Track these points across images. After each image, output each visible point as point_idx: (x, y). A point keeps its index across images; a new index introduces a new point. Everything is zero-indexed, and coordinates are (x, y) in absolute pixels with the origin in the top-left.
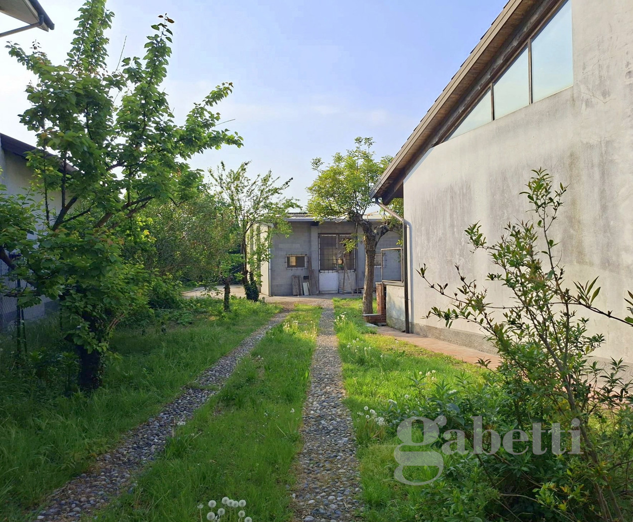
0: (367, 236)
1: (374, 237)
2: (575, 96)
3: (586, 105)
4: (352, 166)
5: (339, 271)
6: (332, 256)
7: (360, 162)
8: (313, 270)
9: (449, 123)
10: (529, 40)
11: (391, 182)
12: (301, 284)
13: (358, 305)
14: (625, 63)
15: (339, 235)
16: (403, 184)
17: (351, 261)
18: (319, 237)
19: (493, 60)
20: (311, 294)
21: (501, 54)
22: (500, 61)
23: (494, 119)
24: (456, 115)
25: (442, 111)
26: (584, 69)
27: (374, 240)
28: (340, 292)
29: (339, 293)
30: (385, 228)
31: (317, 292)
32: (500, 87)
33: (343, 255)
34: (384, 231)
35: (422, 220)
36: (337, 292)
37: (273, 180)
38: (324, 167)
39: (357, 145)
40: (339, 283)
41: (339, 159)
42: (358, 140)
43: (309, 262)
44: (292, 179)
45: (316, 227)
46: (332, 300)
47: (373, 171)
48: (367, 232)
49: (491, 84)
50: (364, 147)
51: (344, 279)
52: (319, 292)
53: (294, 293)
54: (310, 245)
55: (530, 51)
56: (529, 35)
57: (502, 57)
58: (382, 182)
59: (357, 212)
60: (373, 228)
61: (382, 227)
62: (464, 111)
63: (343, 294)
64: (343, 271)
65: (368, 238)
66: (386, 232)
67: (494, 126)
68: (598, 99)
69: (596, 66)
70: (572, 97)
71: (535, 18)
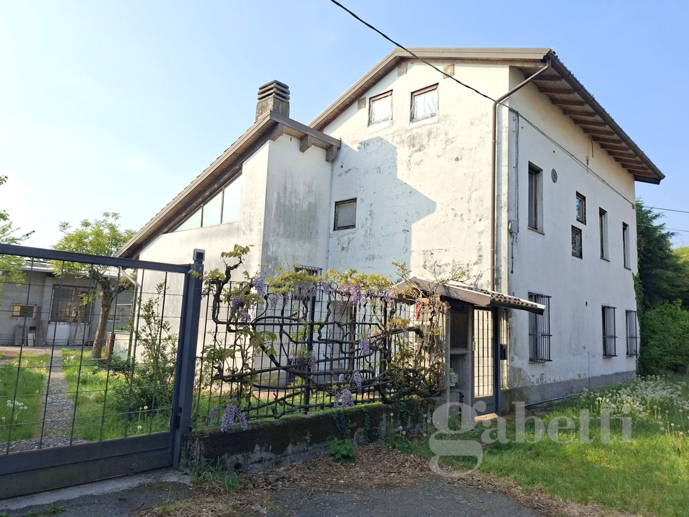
0: (104, 293)
1: (111, 293)
2: (239, 227)
3: (243, 233)
4: (98, 234)
5: (72, 324)
6: (66, 308)
7: (106, 231)
8: (42, 321)
9: (176, 221)
10: (223, 187)
11: (130, 252)
12: (26, 334)
13: (88, 354)
14: (259, 218)
15: (76, 289)
16: (139, 256)
17: (86, 315)
18: (53, 288)
19: (204, 190)
20: (36, 345)
21: (208, 189)
22: (207, 193)
23: (202, 226)
24: (180, 217)
25: (171, 212)
26: (244, 214)
27: (111, 296)
28: (70, 344)
29: (68, 345)
30: (122, 287)
31: (44, 343)
32: (207, 207)
33: (79, 308)
34: (121, 289)
35: (150, 285)
36: (66, 344)
37: (12, 230)
38: (71, 231)
39: (105, 218)
40: (70, 335)
41: (86, 224)
42: (107, 215)
43: (39, 312)
44: (34, 232)
45: (51, 278)
46: (60, 351)
47: (116, 239)
48: (105, 289)
49: (202, 205)
50: (110, 220)
51: (76, 331)
52: (46, 343)
53: (16, 344)
54: (42, 297)
55: (223, 193)
56: (224, 184)
57: (209, 191)
58: (123, 251)
59: (98, 272)
60: (111, 286)
61: (120, 286)
62: (185, 216)
63: (73, 346)
64: (76, 323)
65: (105, 295)
66: (123, 290)
67: (201, 230)
68: (248, 232)
69: (249, 215)
70: (238, 227)
71: (226, 176)
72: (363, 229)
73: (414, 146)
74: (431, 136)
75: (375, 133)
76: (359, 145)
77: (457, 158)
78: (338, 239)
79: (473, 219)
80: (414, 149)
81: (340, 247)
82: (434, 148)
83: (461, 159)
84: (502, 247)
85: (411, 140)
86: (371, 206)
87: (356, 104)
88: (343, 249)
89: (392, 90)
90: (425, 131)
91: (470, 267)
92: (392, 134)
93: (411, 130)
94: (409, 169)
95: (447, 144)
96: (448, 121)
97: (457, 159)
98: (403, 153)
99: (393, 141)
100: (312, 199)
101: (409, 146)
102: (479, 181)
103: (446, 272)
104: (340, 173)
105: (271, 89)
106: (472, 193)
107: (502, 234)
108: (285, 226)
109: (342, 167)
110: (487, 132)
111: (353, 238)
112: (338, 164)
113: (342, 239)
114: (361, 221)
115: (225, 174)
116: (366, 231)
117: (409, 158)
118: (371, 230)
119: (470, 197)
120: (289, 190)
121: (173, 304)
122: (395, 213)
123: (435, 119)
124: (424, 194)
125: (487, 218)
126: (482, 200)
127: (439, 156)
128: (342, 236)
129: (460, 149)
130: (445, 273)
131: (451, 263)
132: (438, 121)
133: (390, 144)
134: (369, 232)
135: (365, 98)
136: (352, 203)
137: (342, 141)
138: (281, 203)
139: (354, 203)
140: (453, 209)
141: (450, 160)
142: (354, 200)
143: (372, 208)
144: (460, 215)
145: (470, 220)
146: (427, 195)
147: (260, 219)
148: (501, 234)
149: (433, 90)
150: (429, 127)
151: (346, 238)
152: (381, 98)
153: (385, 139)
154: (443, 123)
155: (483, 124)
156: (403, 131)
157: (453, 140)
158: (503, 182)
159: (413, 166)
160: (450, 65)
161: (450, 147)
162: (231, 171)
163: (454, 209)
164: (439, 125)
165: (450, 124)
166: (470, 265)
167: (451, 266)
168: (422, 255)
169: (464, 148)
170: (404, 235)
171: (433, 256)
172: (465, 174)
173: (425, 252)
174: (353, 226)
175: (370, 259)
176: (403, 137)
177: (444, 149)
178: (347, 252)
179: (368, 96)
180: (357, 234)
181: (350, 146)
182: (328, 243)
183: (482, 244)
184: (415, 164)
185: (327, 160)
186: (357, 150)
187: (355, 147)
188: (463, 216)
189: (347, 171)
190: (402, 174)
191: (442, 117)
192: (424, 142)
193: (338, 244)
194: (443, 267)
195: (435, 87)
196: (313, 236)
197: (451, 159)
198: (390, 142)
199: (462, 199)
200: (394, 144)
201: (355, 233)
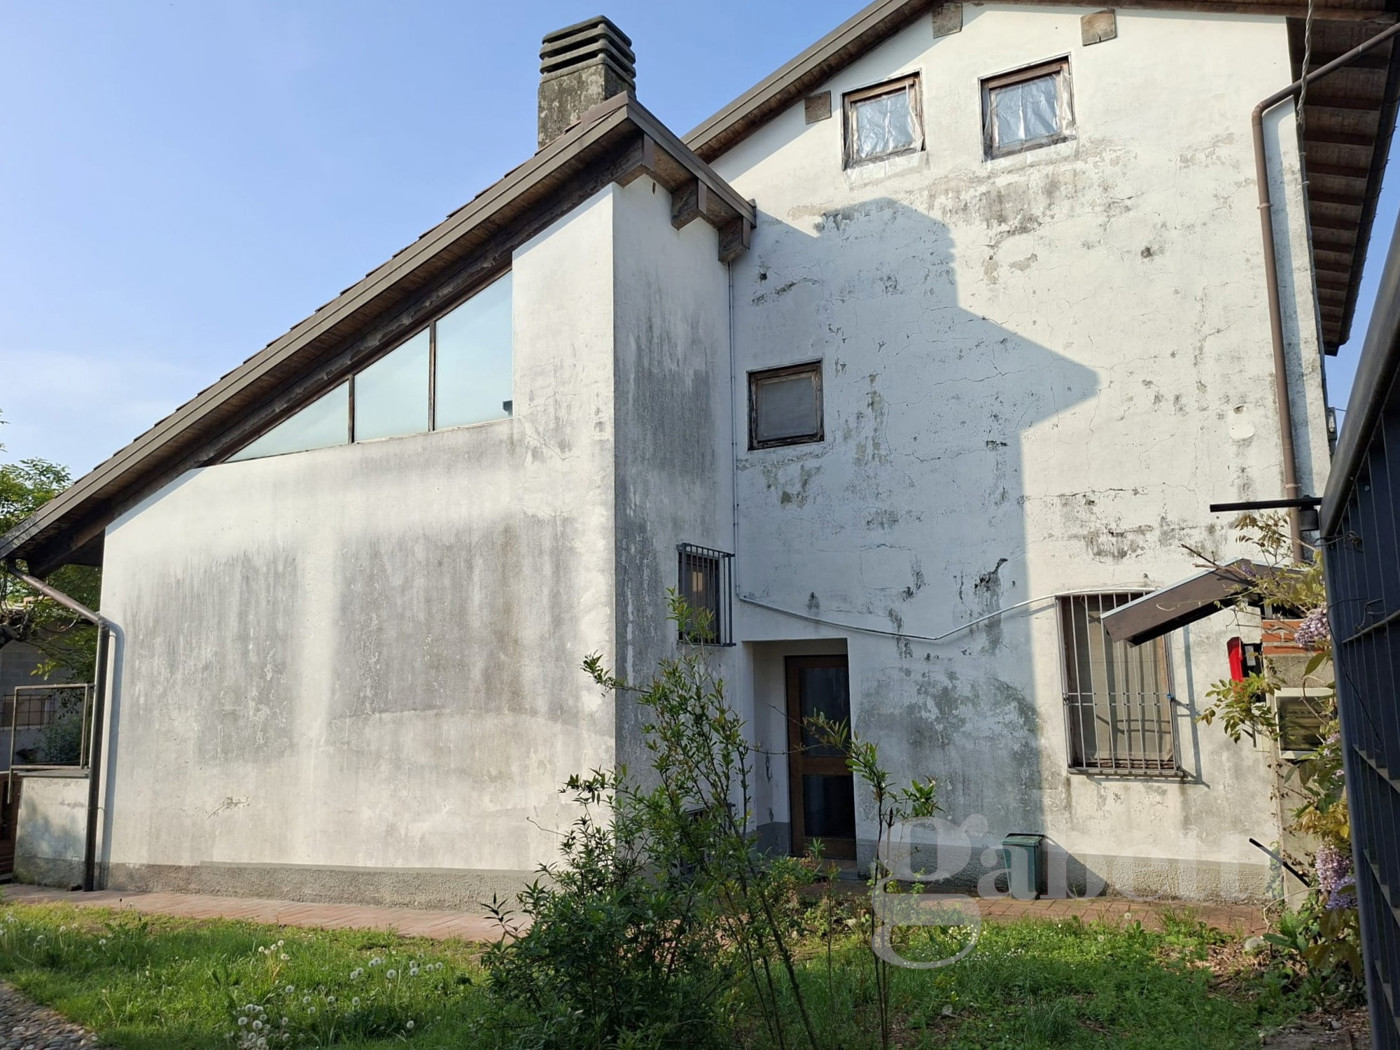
2: (515, 437)
3: (534, 456)
9: (246, 427)
10: (431, 323)
14: (593, 410)
16: (103, 535)
19: (361, 333)
21: (376, 329)
22: (374, 342)
23: (353, 441)
26: (531, 399)
35: (156, 622)
49: (350, 373)
55: (434, 341)
56: (436, 314)
57: (379, 336)
58: (43, 524)
62: (284, 412)
67: (353, 453)
68: (552, 452)
69: (551, 401)
70: (512, 438)
71: (446, 291)
72: (852, 443)
73: (1002, 219)
74: (1058, 193)
75: (868, 188)
76: (819, 220)
77: (1148, 250)
78: (767, 473)
79: (1215, 406)
80: (1004, 227)
81: (775, 495)
82: (1070, 223)
83: (1162, 252)
84: (1315, 477)
85: (990, 206)
86: (872, 381)
87: (799, 111)
88: (786, 498)
89: (916, 75)
90: (1036, 179)
91: (1218, 533)
92: (929, 188)
93: (989, 177)
94: (994, 281)
95: (1112, 213)
96: (1108, 156)
97: (1148, 252)
98: (969, 238)
99: (931, 207)
100: (698, 364)
101: (987, 220)
102: (1225, 308)
103: (1142, 548)
104: (759, 294)
105: (593, 40)
106: (1204, 340)
107: (1312, 445)
108: (654, 434)
109: (764, 277)
110: (1236, 183)
111: (818, 469)
112: (749, 271)
113: (780, 473)
114: (842, 421)
115: (442, 286)
116: (861, 448)
117: (989, 252)
118: (876, 446)
119: (1201, 349)
120: (656, 332)
121: (263, 677)
122: (957, 397)
123: (1063, 148)
124: (1047, 345)
125: (1259, 403)
126: (1239, 359)
127: (1088, 246)
128: (782, 463)
129: (1154, 226)
130: (1139, 552)
131: (1156, 525)
132: (1077, 155)
133: (924, 216)
134: (870, 450)
135: (829, 93)
136: (804, 375)
137: (758, 208)
138: (643, 369)
139: (812, 375)
140: (1148, 383)
141: (1126, 256)
142: (815, 366)
143: (878, 386)
144: (1172, 399)
145: (1205, 409)
146: (1059, 349)
147: (598, 411)
148: (1307, 443)
149: (1049, 75)
150: (1050, 169)
151: (794, 469)
152: (880, 95)
153: (905, 203)
154: (1091, 160)
155: (1223, 163)
156: (962, 180)
157: (1129, 203)
158: (1299, 310)
159: (1003, 272)
160: (1101, 12)
161: (1120, 221)
162: (465, 275)
163: (1150, 382)
164: (1079, 165)
165: (1115, 162)
166: (1218, 528)
167: (1157, 533)
168: (1059, 507)
169: (1168, 224)
170: (991, 456)
171: (1095, 509)
172: (1177, 292)
173: (1066, 500)
174: (818, 437)
175: (882, 524)
176: (966, 196)
177: (1104, 226)
178: (801, 507)
179: (838, 88)
180: (834, 458)
181: (788, 221)
182: (734, 485)
183: (1252, 472)
184: (1012, 265)
185: (721, 259)
186: (814, 234)
187: (806, 225)
188: (1183, 400)
189: (784, 290)
190: (972, 295)
191: (1088, 145)
192: (1037, 210)
193: (769, 486)
194: (1130, 536)
195: (1055, 68)
196: (708, 463)
197: (1128, 252)
198: (922, 209)
199: (1173, 355)
200: (936, 215)
201: (823, 454)
